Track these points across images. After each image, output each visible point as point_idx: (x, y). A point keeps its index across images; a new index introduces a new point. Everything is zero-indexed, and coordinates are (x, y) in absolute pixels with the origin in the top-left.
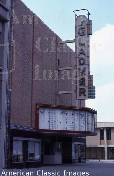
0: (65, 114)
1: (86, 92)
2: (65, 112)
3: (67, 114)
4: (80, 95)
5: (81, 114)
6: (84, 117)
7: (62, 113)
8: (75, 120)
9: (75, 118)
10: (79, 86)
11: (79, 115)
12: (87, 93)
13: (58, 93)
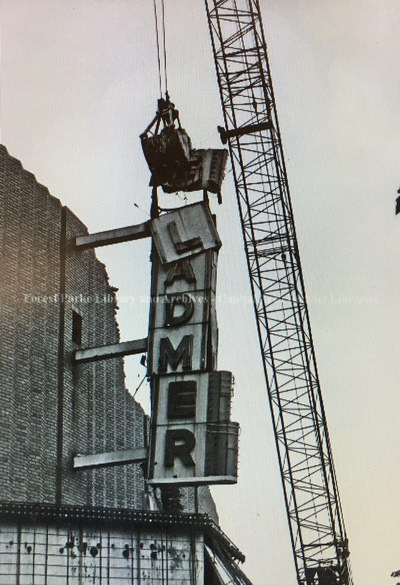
0: (88, 552)
1: (197, 448)
2: (85, 540)
3: (94, 552)
4: (168, 465)
5: (172, 551)
6: (185, 565)
7: (70, 545)
8: (138, 578)
9: (139, 569)
10: (166, 423)
11: (159, 556)
12: (199, 456)
13: (72, 463)
